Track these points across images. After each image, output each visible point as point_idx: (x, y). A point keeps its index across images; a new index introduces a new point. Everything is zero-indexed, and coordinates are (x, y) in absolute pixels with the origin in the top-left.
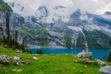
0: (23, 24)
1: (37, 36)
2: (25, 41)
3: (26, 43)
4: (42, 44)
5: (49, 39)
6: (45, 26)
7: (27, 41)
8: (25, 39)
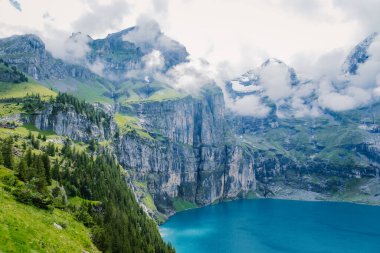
0: (273, 125)
1: (312, 157)
2: (268, 175)
3: (270, 180)
4: (332, 188)
5: (361, 169)
6: (354, 119)
7: (272, 175)
8: (268, 169)
